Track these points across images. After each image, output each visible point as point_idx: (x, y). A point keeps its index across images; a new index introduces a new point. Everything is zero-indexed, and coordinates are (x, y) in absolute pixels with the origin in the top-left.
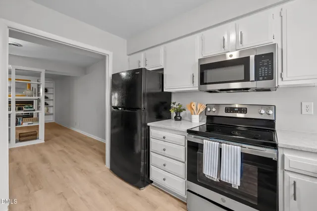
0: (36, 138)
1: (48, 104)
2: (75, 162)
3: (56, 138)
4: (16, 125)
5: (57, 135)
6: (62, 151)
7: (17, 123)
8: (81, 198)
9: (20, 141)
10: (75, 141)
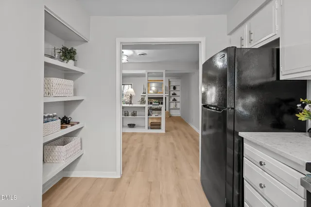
0: (160, 128)
1: (176, 100)
2: (176, 158)
3: (174, 131)
4: (148, 115)
5: (176, 128)
6: (172, 144)
7: (149, 114)
8: (161, 196)
9: (151, 128)
10: (186, 137)
